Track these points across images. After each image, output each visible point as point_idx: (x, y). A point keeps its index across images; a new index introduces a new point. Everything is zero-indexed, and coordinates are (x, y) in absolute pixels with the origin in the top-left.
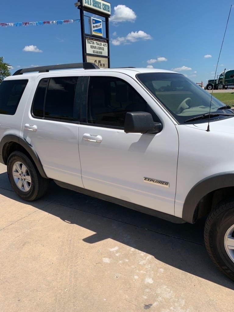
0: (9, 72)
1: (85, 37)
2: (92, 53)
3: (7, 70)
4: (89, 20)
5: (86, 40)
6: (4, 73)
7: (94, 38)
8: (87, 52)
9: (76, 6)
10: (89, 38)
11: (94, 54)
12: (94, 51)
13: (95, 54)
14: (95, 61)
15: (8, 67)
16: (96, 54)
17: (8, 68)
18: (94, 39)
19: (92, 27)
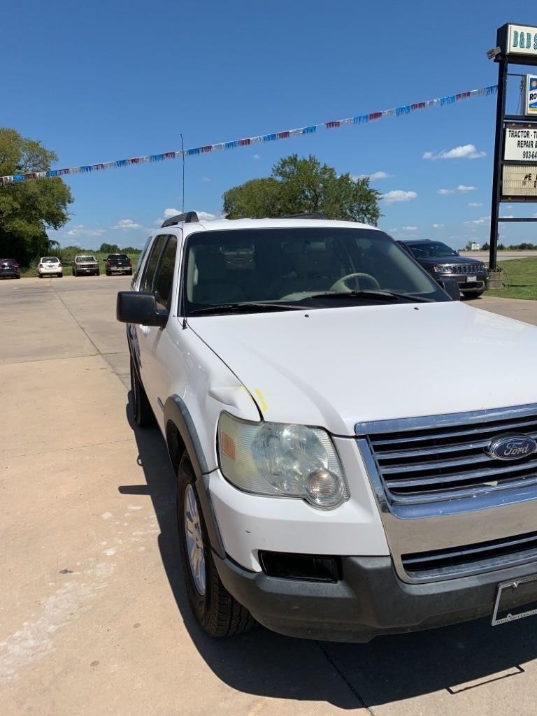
0: (377, 206)
1: (506, 123)
2: (520, 158)
3: (374, 202)
4: (522, 82)
5: (508, 130)
6: (367, 209)
7: (529, 124)
8: (507, 158)
9: (490, 58)
10: (516, 123)
11: (525, 159)
12: (525, 154)
13: (528, 159)
14: (526, 178)
15: (377, 196)
16: (531, 159)
17: (376, 198)
18: (530, 126)
19: (528, 97)
